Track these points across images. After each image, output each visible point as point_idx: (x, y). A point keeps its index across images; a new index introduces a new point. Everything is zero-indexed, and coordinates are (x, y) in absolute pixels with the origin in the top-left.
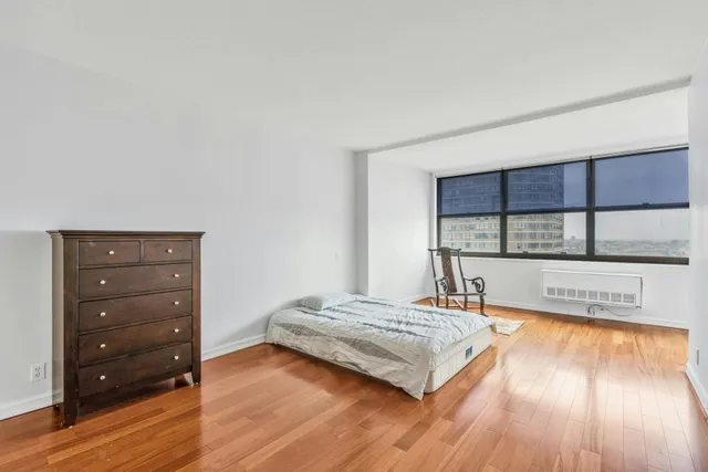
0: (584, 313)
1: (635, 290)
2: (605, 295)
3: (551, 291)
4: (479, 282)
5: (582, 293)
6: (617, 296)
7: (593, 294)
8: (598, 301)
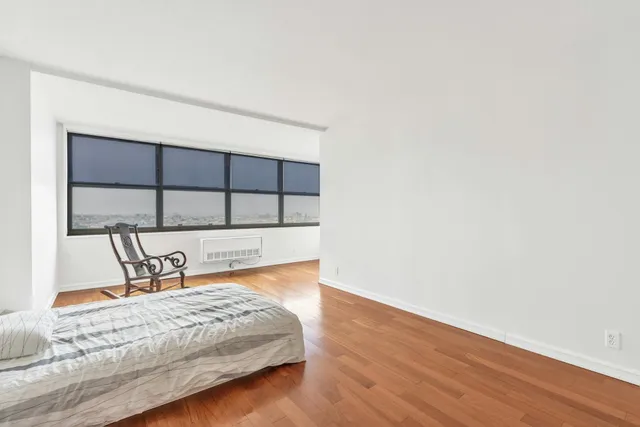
0: (228, 269)
1: (258, 246)
2: (237, 253)
3: (210, 256)
4: (179, 256)
5: (224, 254)
6: (244, 252)
7: (231, 253)
8: (234, 258)
